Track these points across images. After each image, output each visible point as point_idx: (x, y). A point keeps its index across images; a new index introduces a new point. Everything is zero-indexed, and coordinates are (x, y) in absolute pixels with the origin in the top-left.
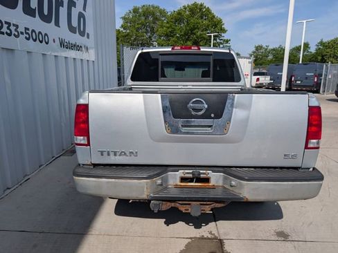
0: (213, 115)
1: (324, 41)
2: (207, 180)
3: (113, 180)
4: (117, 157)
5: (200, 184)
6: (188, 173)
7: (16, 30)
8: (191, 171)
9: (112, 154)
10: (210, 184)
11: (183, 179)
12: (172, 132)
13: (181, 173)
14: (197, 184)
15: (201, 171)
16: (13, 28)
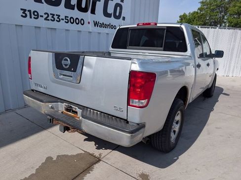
4: (40, 88)
7: (58, 18)
9: (39, 86)
13: (64, 104)
16: (56, 17)
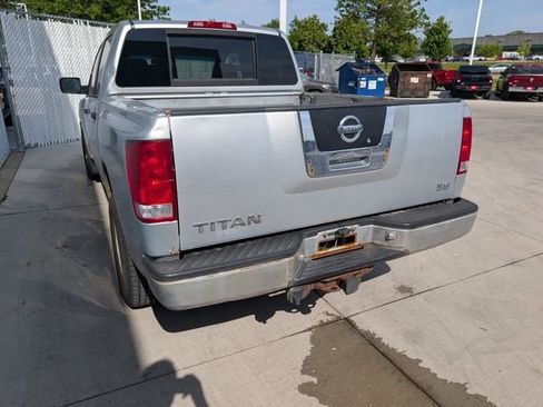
0: (369, 141)
1: (300, 19)
2: (352, 239)
3: (238, 270)
4: (228, 231)
5: (343, 247)
6: (329, 234)
8: (335, 230)
9: (218, 226)
10: (356, 244)
11: (322, 245)
12: (317, 175)
13: (319, 237)
14: (339, 248)
15: (349, 227)
